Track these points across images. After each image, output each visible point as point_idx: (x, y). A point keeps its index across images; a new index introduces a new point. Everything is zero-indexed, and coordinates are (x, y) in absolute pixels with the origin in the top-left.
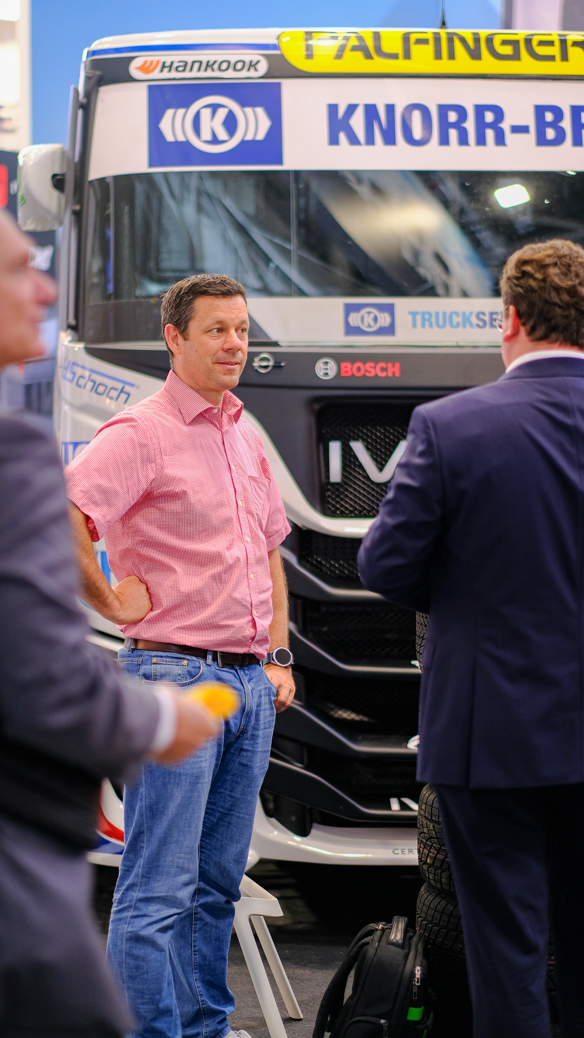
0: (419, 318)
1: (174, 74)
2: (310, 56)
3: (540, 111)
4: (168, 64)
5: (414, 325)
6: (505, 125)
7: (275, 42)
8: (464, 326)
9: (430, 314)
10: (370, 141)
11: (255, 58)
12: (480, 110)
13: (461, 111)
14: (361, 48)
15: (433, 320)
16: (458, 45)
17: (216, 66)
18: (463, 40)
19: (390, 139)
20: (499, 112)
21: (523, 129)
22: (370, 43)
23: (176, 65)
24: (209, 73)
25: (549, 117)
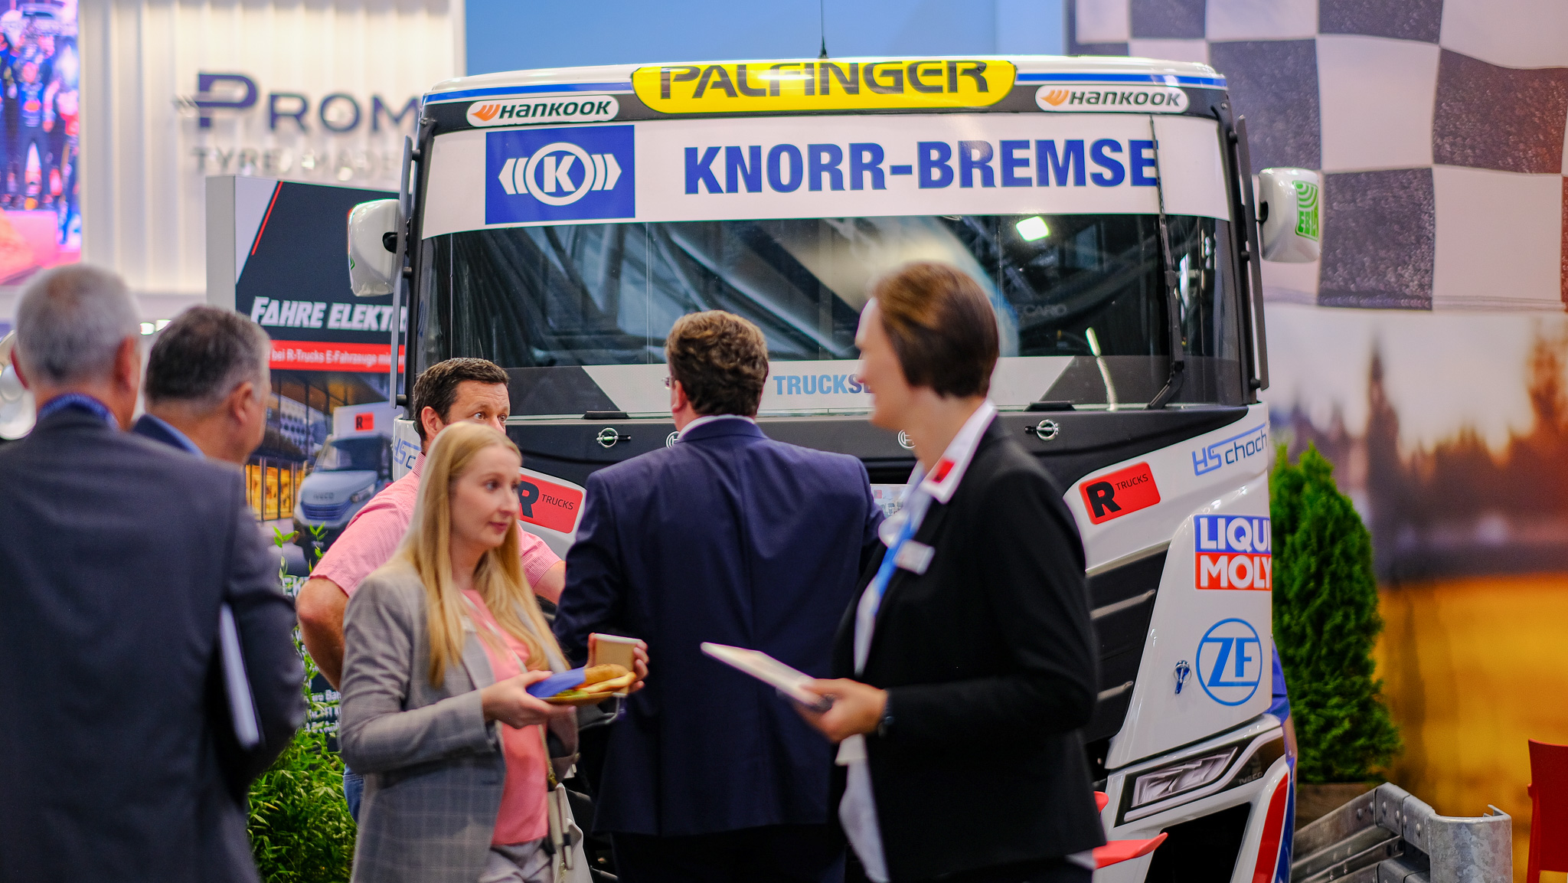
0: (785, 383)
1: (515, 120)
2: (666, 93)
3: (924, 148)
4: (509, 109)
5: (780, 392)
6: (885, 166)
7: (629, 80)
8: (836, 392)
9: (798, 379)
10: (732, 187)
11: (605, 99)
12: (857, 149)
13: (835, 151)
14: (725, 84)
15: (801, 385)
16: (832, 76)
17: (561, 110)
18: (839, 72)
19: (754, 185)
20: (878, 152)
21: (905, 170)
22: (734, 79)
23: (517, 109)
24: (554, 118)
25: (935, 155)
